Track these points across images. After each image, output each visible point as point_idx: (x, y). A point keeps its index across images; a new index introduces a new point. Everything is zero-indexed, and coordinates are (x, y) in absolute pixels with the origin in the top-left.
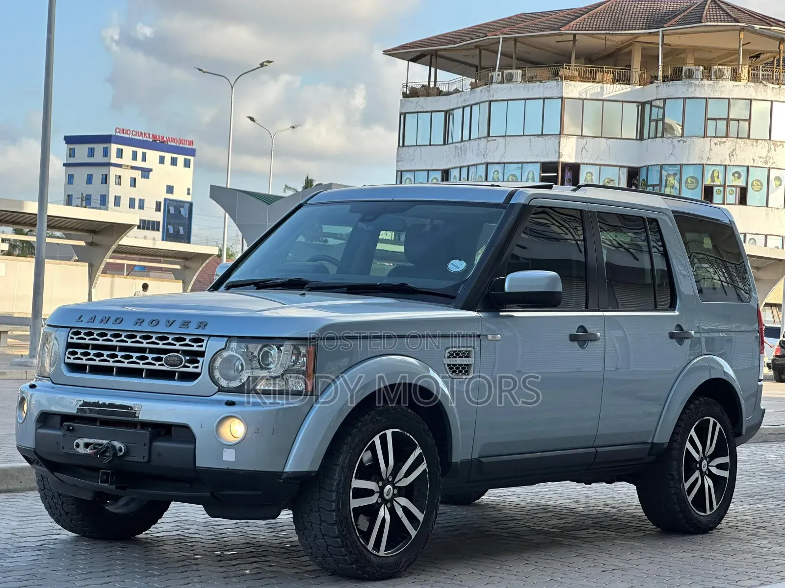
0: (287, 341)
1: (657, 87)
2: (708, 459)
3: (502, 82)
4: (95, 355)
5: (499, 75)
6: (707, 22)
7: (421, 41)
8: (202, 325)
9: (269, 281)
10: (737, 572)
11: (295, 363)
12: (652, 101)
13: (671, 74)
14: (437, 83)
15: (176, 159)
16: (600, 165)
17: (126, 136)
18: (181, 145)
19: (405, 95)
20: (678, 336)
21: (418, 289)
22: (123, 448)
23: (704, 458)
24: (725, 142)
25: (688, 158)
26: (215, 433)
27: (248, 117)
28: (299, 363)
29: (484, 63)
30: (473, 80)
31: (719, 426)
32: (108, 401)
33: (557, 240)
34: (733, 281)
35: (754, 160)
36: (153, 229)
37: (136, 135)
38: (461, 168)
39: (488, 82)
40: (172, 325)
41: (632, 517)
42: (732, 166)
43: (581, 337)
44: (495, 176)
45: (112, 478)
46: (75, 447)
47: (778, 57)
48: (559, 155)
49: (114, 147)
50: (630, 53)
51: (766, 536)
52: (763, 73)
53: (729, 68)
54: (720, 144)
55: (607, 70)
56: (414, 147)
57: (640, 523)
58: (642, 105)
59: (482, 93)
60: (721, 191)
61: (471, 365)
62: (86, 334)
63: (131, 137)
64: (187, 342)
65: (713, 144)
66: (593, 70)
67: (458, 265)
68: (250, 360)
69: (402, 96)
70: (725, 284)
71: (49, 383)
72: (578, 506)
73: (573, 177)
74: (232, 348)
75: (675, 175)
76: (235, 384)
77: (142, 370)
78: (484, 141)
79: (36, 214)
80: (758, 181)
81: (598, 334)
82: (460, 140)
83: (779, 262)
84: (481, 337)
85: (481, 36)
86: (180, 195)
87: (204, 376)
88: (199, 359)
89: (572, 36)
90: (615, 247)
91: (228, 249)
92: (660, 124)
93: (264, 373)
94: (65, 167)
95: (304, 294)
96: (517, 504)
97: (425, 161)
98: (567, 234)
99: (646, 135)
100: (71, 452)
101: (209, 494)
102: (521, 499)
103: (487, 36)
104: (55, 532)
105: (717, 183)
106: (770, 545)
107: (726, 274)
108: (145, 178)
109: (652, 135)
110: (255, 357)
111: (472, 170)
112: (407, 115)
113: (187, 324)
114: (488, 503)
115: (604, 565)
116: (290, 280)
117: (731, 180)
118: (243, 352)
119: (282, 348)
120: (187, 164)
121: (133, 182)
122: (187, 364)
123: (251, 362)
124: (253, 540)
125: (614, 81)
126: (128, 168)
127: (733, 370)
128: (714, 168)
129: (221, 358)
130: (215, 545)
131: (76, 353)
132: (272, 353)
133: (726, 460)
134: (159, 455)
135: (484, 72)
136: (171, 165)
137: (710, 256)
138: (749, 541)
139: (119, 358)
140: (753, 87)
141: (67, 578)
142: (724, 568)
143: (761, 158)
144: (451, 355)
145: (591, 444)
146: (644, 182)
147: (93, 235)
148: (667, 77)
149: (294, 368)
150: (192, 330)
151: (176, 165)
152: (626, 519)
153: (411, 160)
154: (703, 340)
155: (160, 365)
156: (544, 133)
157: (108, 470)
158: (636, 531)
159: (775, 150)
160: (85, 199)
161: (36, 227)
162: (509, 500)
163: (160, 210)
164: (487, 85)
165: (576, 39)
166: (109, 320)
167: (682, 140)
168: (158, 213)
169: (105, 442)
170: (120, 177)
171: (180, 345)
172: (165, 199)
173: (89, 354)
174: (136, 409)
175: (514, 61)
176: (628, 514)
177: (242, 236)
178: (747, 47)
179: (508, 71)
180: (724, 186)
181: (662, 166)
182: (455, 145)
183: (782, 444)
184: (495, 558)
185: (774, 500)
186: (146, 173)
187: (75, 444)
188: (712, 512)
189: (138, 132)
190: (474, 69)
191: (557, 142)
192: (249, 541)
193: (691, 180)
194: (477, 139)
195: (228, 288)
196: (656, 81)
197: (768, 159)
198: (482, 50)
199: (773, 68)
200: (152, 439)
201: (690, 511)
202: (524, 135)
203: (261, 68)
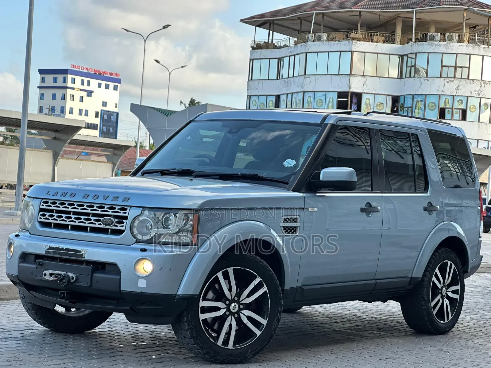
0: (180, 211)
1: (411, 45)
2: (446, 287)
3: (314, 41)
4: (57, 217)
5: (312, 36)
6: (444, 5)
7: (264, 14)
8: (126, 199)
9: (169, 170)
10: (465, 361)
11: (185, 225)
12: (408, 55)
13: (421, 37)
14: (273, 40)
15: (109, 85)
16: (375, 94)
17: (78, 70)
18: (112, 76)
19: (253, 48)
20: (429, 208)
21: (265, 178)
22: (74, 277)
23: (444, 287)
24: (453, 81)
25: (430, 91)
26: (134, 269)
27: (155, 60)
28: (188, 225)
29: (304, 28)
30: (296, 39)
31: (453, 266)
32: (65, 247)
33: (352, 145)
34: (463, 171)
35: (471, 93)
36: (93, 129)
37: (84, 70)
38: (287, 94)
39: (306, 41)
40: (107, 199)
41: (397, 323)
42: (458, 96)
43: (368, 209)
44: (309, 100)
45: (67, 296)
46: (43, 276)
47: (487, 28)
48: (350, 87)
49: (70, 77)
50: (395, 24)
51: (482, 337)
52: (478, 38)
53: (457, 35)
54: (450, 82)
55: (380, 34)
56: (258, 81)
57: (402, 326)
58: (402, 57)
59: (301, 48)
60: (450, 112)
61: (298, 227)
62: (52, 203)
63: (80, 70)
64: (116, 210)
65: (446, 82)
66: (372, 34)
67: (291, 163)
68: (157, 222)
69: (251, 48)
70: (459, 174)
71: (28, 234)
72: (363, 315)
73: (358, 101)
74: (145, 215)
75: (421, 101)
76: (147, 238)
77: (87, 227)
78: (302, 78)
79: (21, 119)
80: (473, 105)
81: (379, 208)
82: (287, 76)
83: (486, 157)
84: (304, 209)
85: (302, 11)
86: (110, 108)
87: (127, 232)
88: (124, 221)
89: (359, 12)
90: (389, 150)
91: (140, 143)
92: (413, 69)
93: (165, 231)
94: (39, 89)
95: (192, 180)
96: (324, 313)
97: (265, 89)
98: (359, 142)
99: (404, 76)
100: (41, 278)
101: (128, 308)
102: (326, 310)
103: (305, 11)
104: (30, 328)
105: (448, 107)
106: (485, 343)
107: (459, 167)
108: (89, 96)
109: (408, 75)
110: (160, 220)
111: (294, 95)
112: (254, 60)
113: (116, 198)
114: (305, 311)
115: (381, 355)
116: (183, 170)
117: (456, 105)
118: (153, 217)
119: (177, 215)
120: (116, 88)
121: (82, 99)
122: (116, 224)
123: (157, 223)
124: (157, 335)
125: (385, 41)
126: (79, 90)
127: (463, 230)
128: (446, 97)
129: (138, 221)
130: (132, 339)
131: (45, 215)
132: (171, 219)
133: (458, 287)
134: (97, 282)
135: (303, 34)
136: (105, 88)
137: (449, 155)
138: (472, 340)
139: (73, 219)
140: (472, 46)
141: (37, 360)
142: (457, 358)
143: (475, 91)
144: (285, 221)
145: (372, 278)
146: (402, 105)
147: (56, 133)
148: (418, 39)
149: (185, 228)
150: (120, 202)
151: (109, 89)
152: (393, 324)
153: (257, 89)
154: (445, 212)
155: (99, 224)
156: (340, 74)
157: (65, 291)
158: (400, 332)
159: (485, 87)
160: (51, 109)
161: (20, 127)
162: (319, 310)
163: (98, 117)
164: (304, 42)
165: (361, 14)
166: (67, 195)
167: (426, 79)
168: (97, 118)
169: (63, 273)
170: (73, 96)
171: (112, 212)
172: (101, 110)
173: (53, 216)
174: (83, 252)
175: (322, 28)
176: (394, 320)
177: (150, 134)
178: (468, 21)
179: (318, 34)
180: (452, 109)
181: (413, 95)
182: (284, 80)
183: (489, 274)
184: (311, 350)
185: (486, 312)
186: (89, 93)
187: (43, 274)
188: (448, 321)
189: (85, 68)
190: (297, 32)
191: (348, 79)
192: (154, 336)
193: (432, 104)
194: (298, 76)
195: (143, 174)
196: (411, 42)
197: (480, 92)
198: (302, 21)
199: (484, 35)
200: (93, 272)
201: (434, 320)
202: (327, 74)
203: (163, 29)
